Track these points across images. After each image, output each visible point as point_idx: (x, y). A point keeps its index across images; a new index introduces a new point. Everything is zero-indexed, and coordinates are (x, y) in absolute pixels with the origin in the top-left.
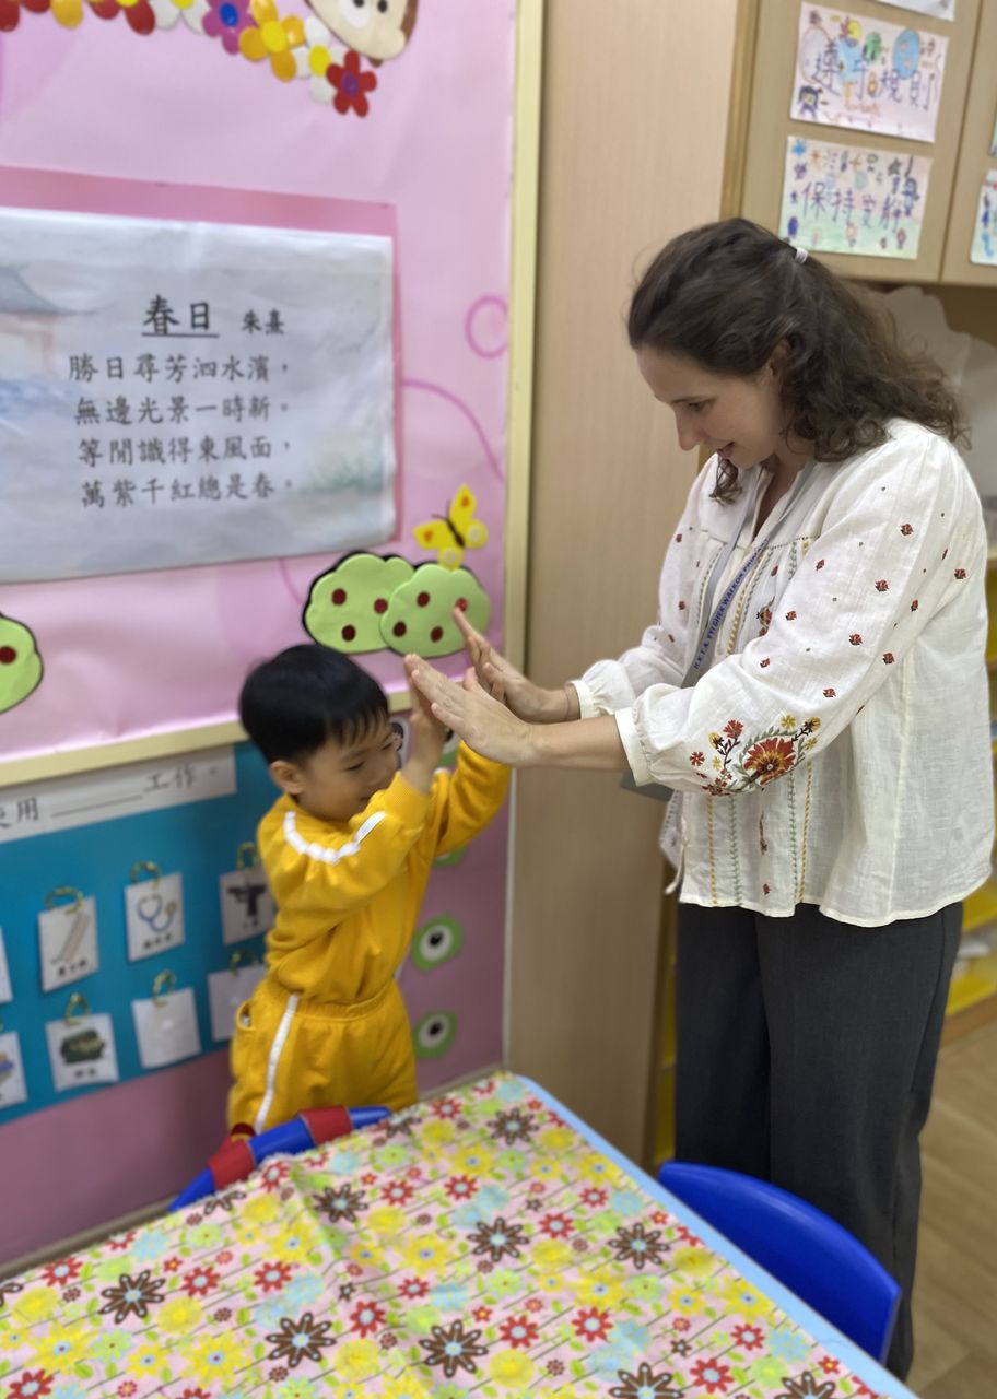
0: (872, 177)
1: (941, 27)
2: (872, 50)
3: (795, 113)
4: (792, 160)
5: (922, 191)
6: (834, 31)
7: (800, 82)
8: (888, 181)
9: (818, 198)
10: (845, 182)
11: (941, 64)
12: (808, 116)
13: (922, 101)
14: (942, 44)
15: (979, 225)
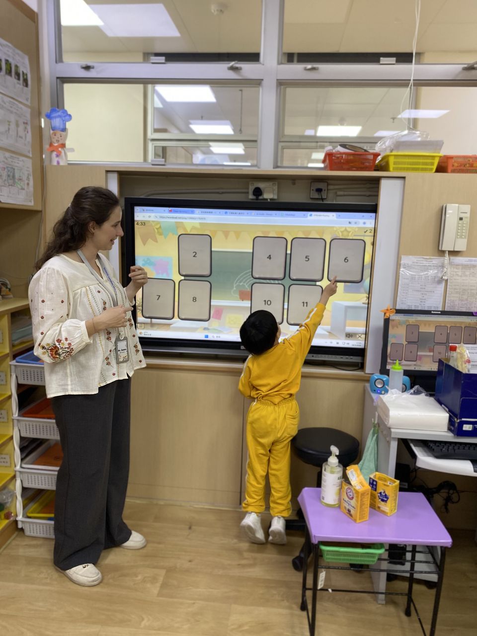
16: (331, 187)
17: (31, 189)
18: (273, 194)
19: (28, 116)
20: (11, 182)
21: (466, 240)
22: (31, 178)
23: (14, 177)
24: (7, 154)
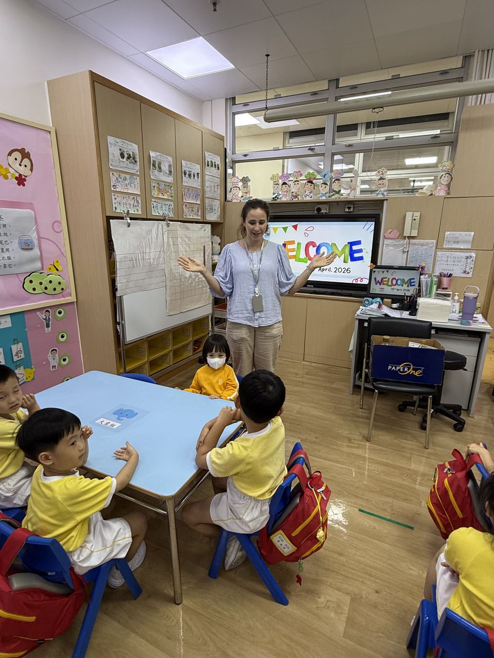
0: (130, 200)
1: (137, 175)
2: (125, 179)
3: (112, 189)
4: (113, 197)
5: (140, 202)
6: (117, 176)
7: (112, 184)
8: (133, 201)
9: (120, 203)
10: (125, 201)
11: (139, 181)
12: (115, 190)
13: (136, 187)
14: (138, 178)
15: (153, 208)
16: (355, 206)
17: (219, 213)
18: (326, 211)
19: (219, 182)
20: (211, 211)
21: (417, 231)
22: (219, 209)
23: (212, 209)
24: (210, 200)
